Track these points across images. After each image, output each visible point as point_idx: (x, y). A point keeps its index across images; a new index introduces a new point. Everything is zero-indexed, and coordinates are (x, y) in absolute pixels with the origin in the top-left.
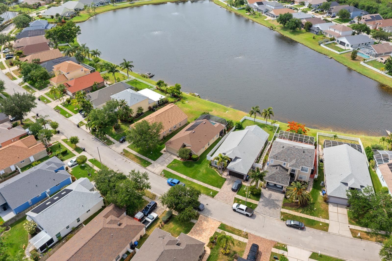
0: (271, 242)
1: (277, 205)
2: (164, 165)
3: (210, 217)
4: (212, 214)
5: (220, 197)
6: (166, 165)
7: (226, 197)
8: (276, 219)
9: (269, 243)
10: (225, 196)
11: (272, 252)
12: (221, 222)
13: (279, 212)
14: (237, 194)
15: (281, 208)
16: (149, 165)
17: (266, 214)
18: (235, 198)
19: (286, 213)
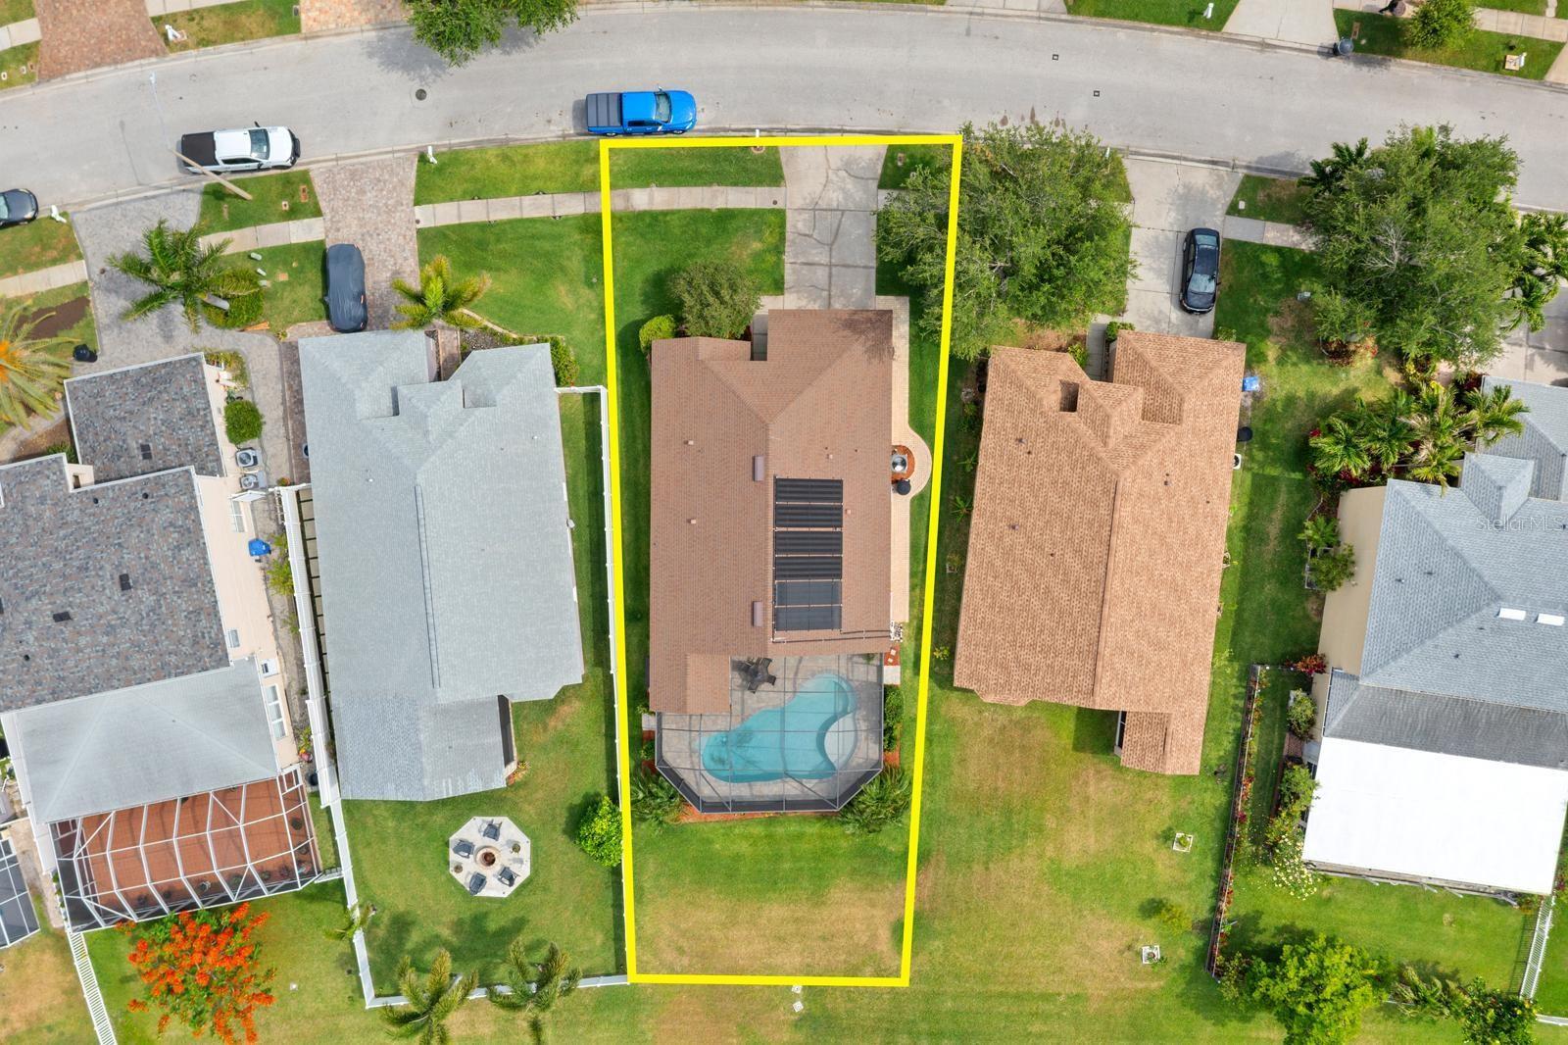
0: (55, 71)
1: (112, 286)
2: (805, 216)
3: (366, 34)
4: (371, 55)
5: (392, 173)
6: (795, 223)
7: (362, 192)
8: (89, 202)
9: (63, 52)
10: (369, 197)
11: (33, 16)
12: (306, 38)
13: (89, 254)
14: (322, 243)
15: (90, 284)
16: (885, 166)
17: (142, 205)
18: (318, 213)
19: (54, 262)
